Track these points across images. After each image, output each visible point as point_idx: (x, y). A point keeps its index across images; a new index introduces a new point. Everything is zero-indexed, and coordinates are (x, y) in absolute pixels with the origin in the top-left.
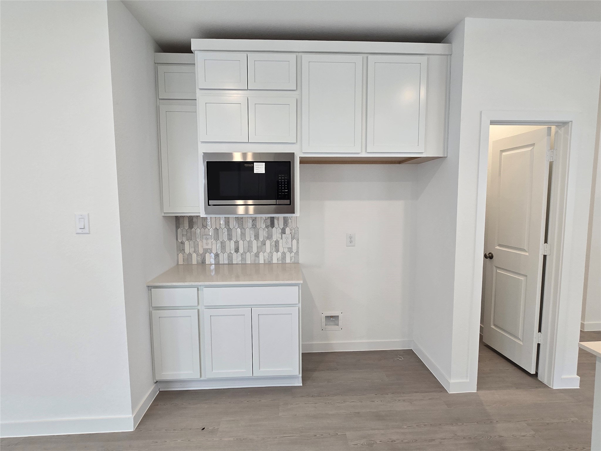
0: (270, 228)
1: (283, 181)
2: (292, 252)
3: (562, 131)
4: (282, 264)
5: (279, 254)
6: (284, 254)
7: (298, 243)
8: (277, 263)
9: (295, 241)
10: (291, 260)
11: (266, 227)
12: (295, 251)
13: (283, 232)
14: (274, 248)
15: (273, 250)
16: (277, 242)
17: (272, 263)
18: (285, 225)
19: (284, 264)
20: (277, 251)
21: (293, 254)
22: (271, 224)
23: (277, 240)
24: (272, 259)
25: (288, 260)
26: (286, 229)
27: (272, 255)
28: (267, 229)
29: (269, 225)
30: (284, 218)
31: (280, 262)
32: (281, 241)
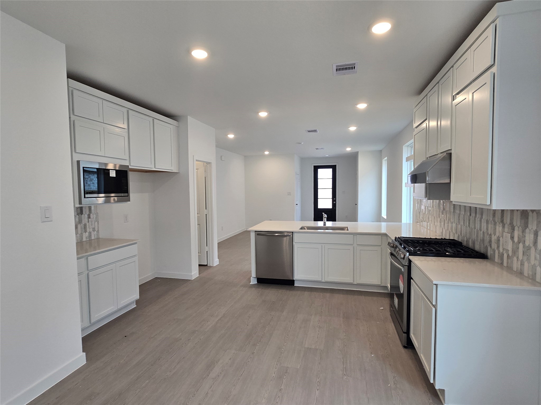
0: (80, 215)
1: (124, 182)
2: (95, 230)
3: (208, 166)
4: (89, 240)
5: (87, 233)
6: (90, 233)
7: (98, 224)
8: (86, 241)
9: (96, 223)
10: (95, 237)
11: (77, 214)
12: (97, 230)
13: (89, 217)
14: (83, 230)
15: (82, 231)
16: (85, 225)
17: (82, 241)
18: (90, 212)
19: (91, 240)
20: (86, 232)
21: (95, 232)
22: (81, 212)
23: (85, 223)
24: (82, 238)
25: (93, 238)
26: (91, 215)
27: (82, 235)
28: (78, 215)
29: (79, 213)
30: (89, 207)
31: (88, 239)
32: (88, 224)
